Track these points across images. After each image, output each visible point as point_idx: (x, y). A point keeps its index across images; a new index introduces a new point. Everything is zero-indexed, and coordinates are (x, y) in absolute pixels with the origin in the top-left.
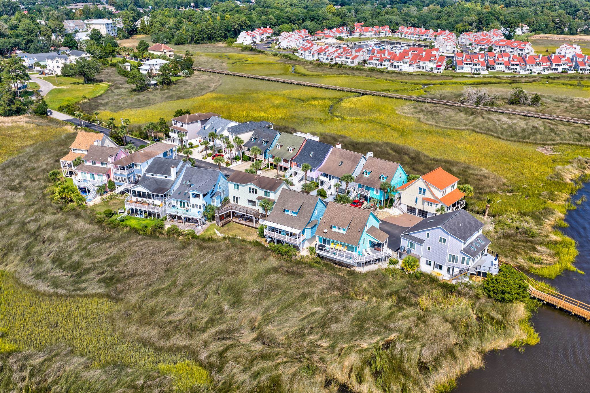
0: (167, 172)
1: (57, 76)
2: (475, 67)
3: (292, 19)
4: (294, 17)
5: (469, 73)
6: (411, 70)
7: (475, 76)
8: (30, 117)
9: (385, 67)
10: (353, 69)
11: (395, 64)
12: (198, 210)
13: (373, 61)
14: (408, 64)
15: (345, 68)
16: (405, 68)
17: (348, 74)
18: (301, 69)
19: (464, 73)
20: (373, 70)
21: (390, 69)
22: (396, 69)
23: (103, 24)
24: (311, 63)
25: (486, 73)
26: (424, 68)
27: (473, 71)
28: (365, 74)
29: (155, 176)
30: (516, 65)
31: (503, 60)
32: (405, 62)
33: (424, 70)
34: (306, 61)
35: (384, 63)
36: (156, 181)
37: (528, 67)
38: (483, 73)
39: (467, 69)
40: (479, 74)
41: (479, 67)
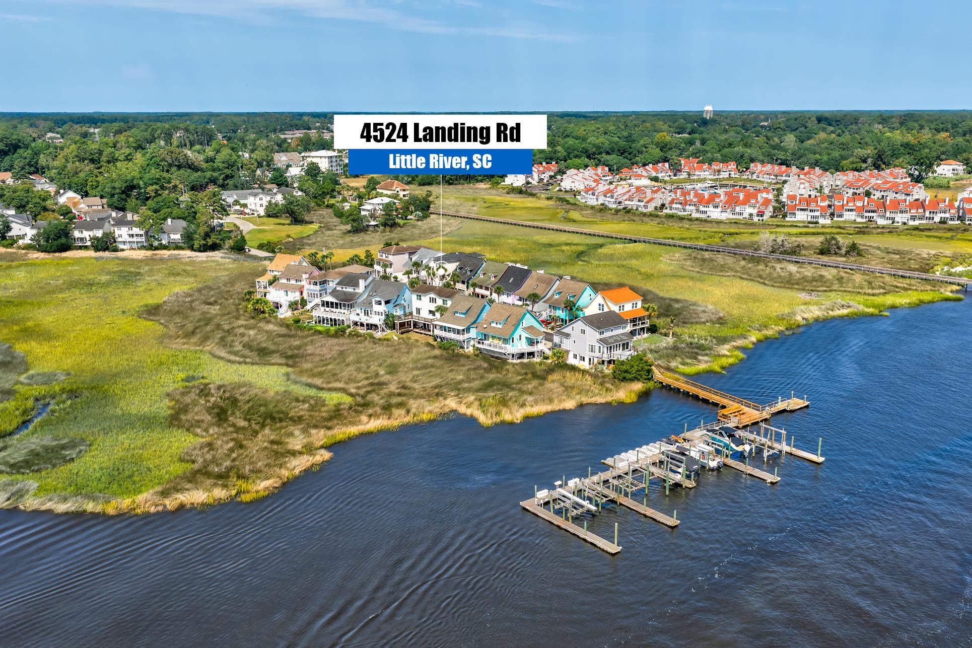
0: (356, 285)
1: (259, 217)
2: (812, 214)
3: (590, 152)
4: (594, 150)
5: (804, 222)
6: (724, 216)
7: (810, 225)
8: (226, 253)
9: (689, 213)
10: (645, 215)
11: (702, 208)
12: (380, 317)
13: (674, 206)
14: (719, 209)
15: (634, 214)
16: (715, 213)
17: (634, 221)
18: (575, 215)
19: (797, 221)
20: (671, 216)
21: (695, 215)
22: (703, 216)
23: (325, 157)
24: (593, 207)
25: (828, 221)
26: (741, 214)
27: (809, 219)
28: (658, 220)
29: (344, 289)
30: (873, 212)
31: (855, 205)
32: (716, 207)
33: (741, 217)
34: (587, 206)
35: (687, 207)
36: (345, 293)
37: (888, 214)
38: (822, 221)
39: (801, 216)
40: (817, 223)
41: (817, 214)
